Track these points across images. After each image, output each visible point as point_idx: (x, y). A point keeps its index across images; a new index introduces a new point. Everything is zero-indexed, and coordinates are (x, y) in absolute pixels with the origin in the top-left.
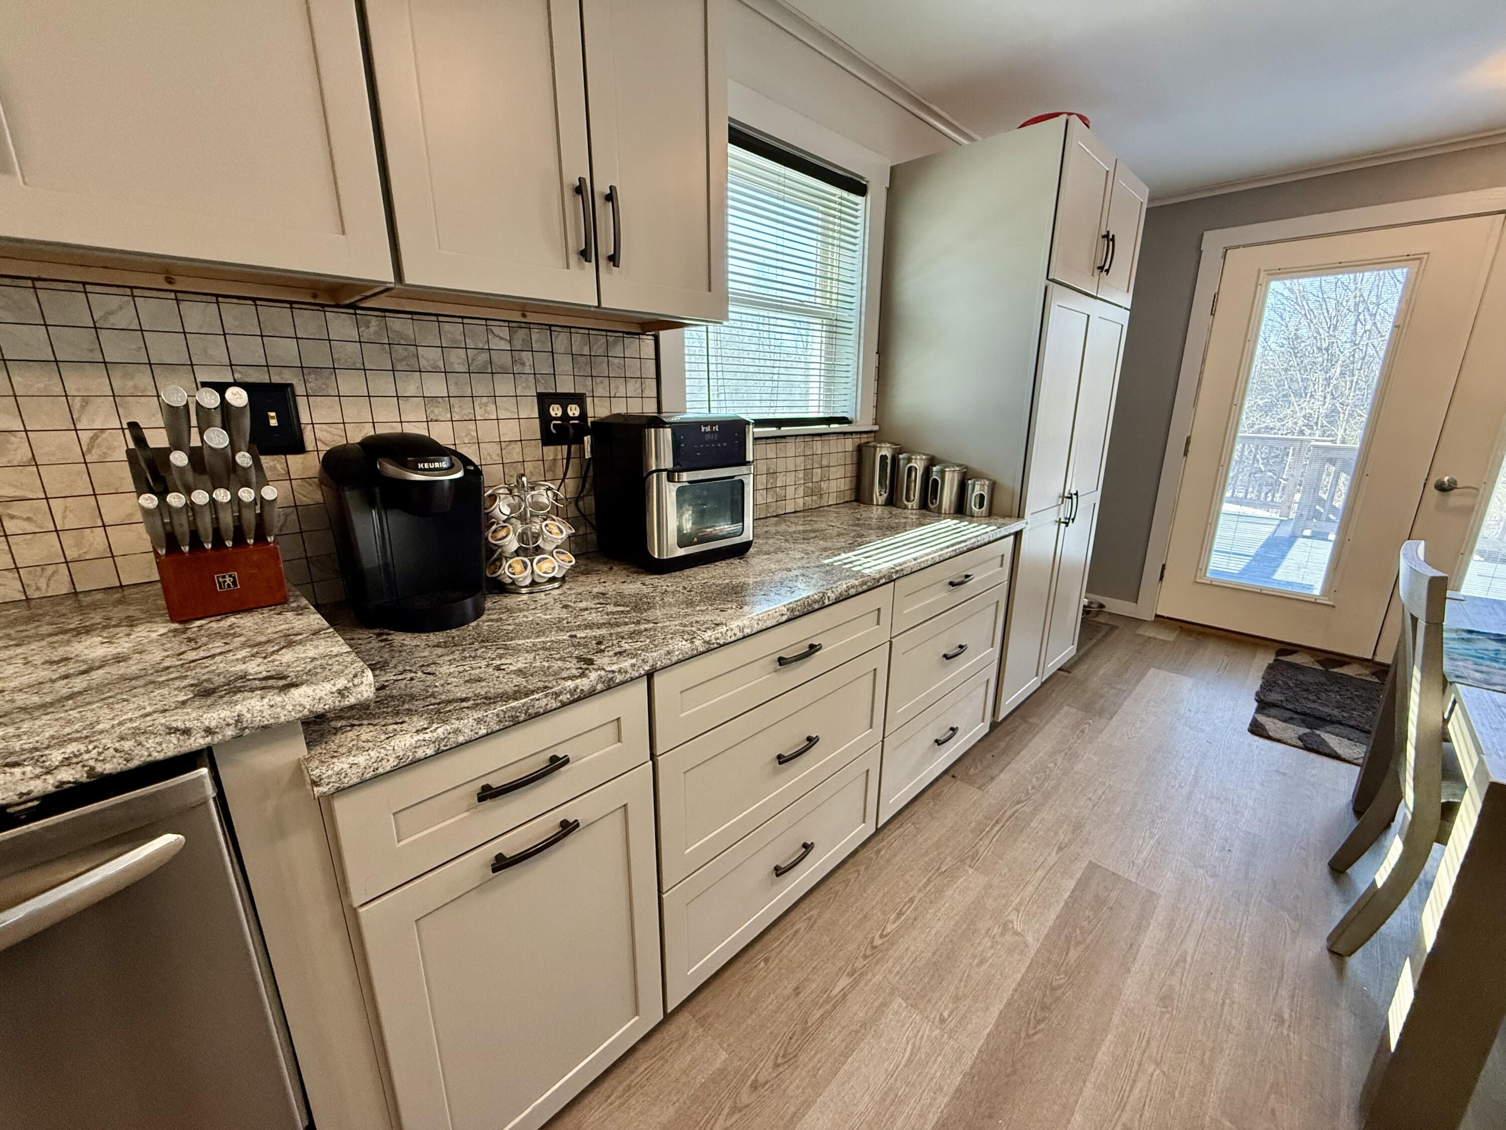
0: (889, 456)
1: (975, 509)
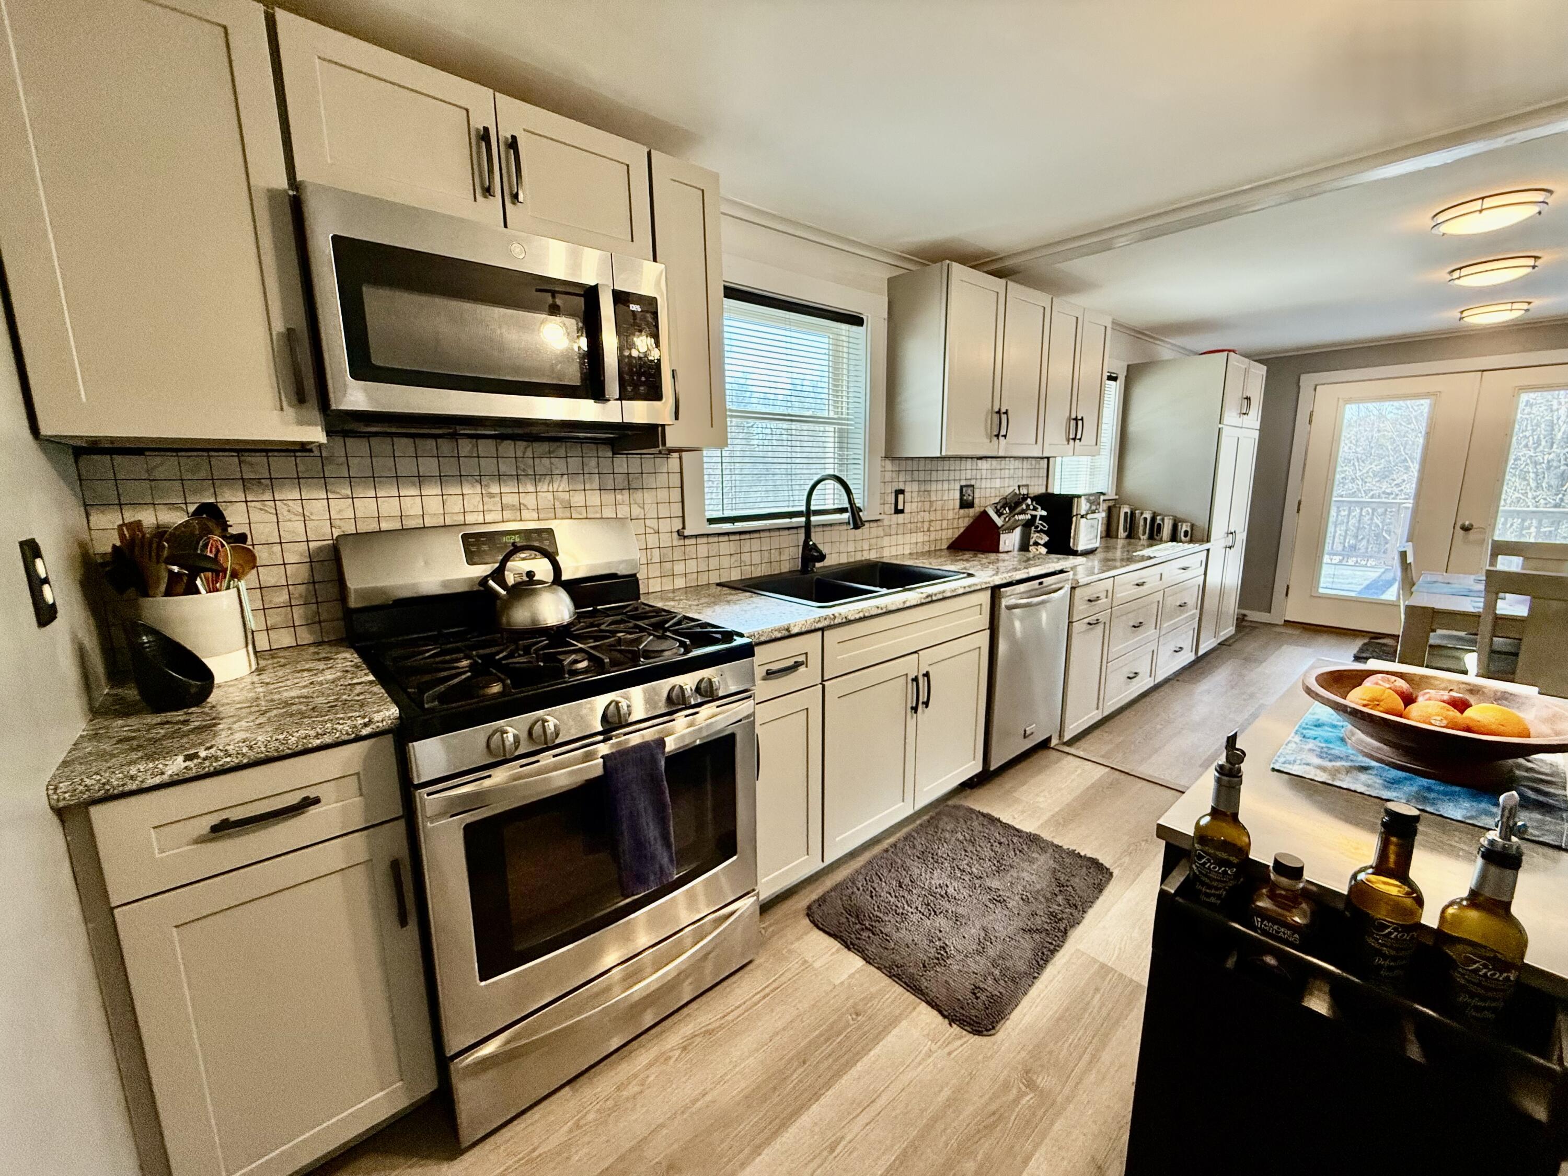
0: (1129, 512)
1: (1183, 539)
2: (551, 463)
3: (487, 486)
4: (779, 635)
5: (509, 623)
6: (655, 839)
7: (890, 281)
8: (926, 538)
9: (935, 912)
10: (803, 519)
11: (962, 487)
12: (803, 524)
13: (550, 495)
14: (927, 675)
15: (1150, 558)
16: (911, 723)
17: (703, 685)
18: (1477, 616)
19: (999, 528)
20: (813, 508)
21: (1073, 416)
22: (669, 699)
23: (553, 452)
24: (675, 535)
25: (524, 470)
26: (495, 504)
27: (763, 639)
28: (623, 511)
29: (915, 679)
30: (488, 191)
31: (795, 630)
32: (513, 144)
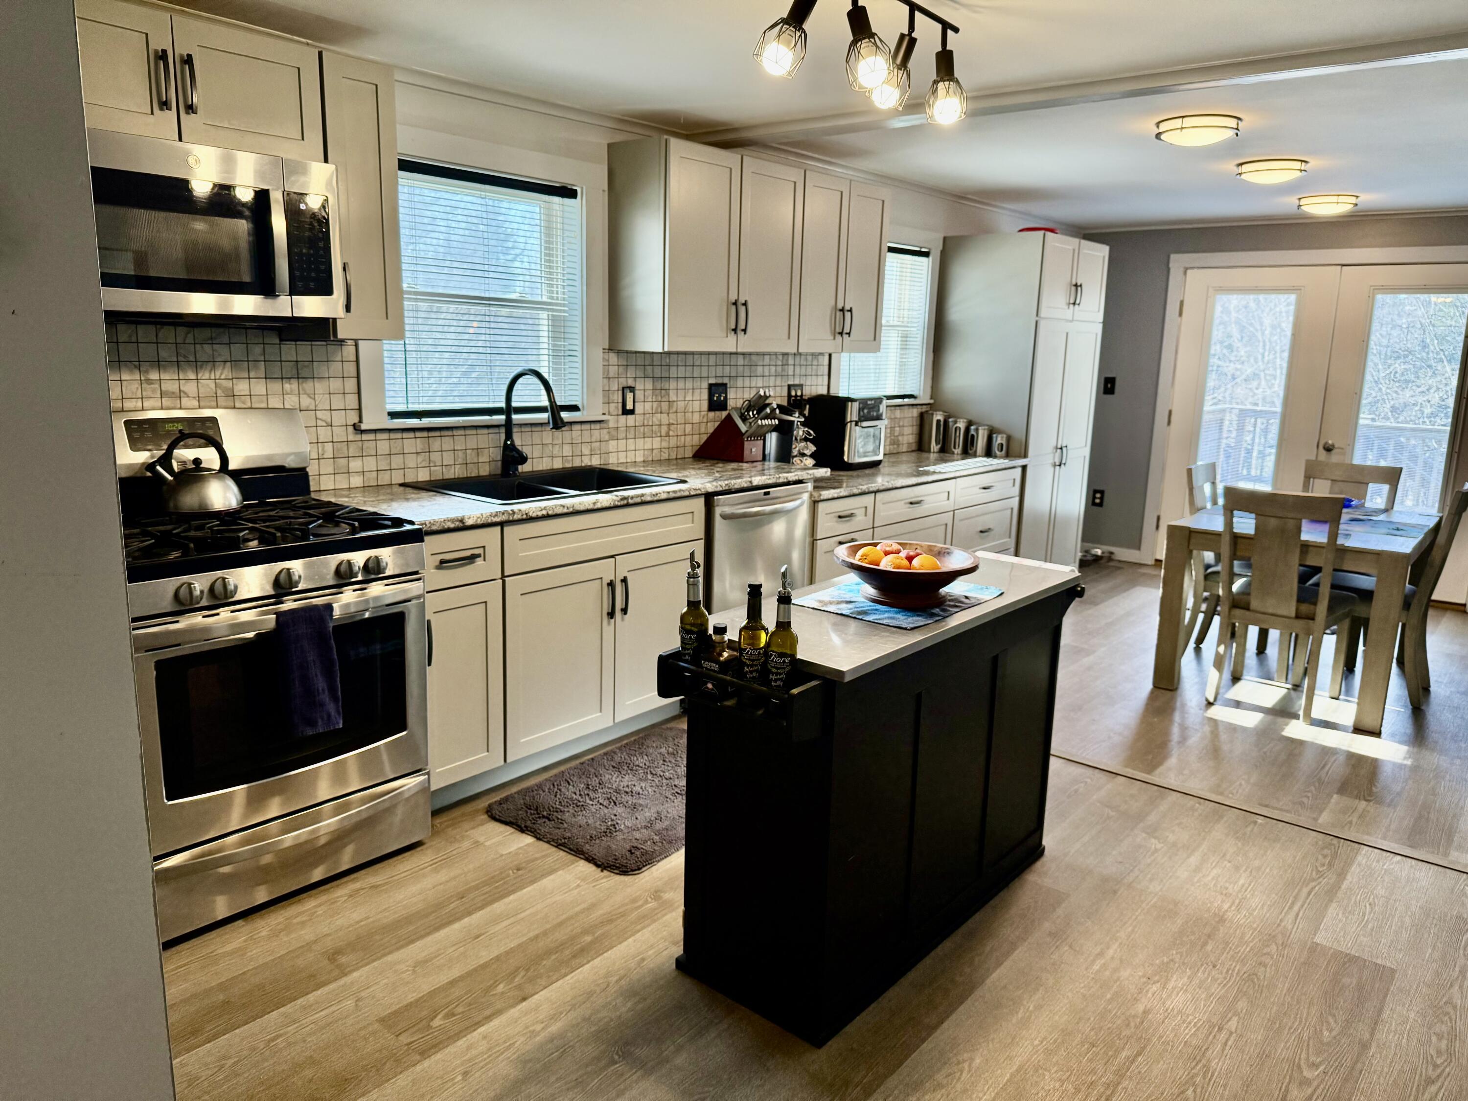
0: (942, 420)
1: (998, 453)
2: (213, 350)
3: (147, 372)
4: (452, 526)
5: (176, 507)
6: (323, 690)
7: (610, 146)
8: (665, 444)
9: (615, 803)
10: (503, 417)
11: (711, 386)
12: (504, 423)
13: (212, 384)
14: (624, 581)
15: (934, 473)
16: (608, 630)
17: (370, 565)
18: (1218, 535)
19: (743, 434)
20: (514, 404)
21: (840, 306)
22: (338, 572)
23: (215, 339)
24: (351, 429)
25: (185, 357)
26: (154, 391)
27: (434, 528)
28: (291, 401)
29: (611, 584)
30: (164, 105)
31: (470, 522)
32: (188, 61)
